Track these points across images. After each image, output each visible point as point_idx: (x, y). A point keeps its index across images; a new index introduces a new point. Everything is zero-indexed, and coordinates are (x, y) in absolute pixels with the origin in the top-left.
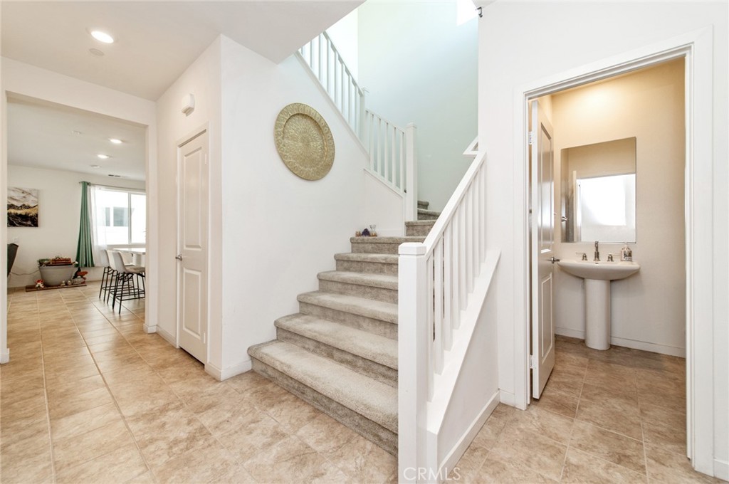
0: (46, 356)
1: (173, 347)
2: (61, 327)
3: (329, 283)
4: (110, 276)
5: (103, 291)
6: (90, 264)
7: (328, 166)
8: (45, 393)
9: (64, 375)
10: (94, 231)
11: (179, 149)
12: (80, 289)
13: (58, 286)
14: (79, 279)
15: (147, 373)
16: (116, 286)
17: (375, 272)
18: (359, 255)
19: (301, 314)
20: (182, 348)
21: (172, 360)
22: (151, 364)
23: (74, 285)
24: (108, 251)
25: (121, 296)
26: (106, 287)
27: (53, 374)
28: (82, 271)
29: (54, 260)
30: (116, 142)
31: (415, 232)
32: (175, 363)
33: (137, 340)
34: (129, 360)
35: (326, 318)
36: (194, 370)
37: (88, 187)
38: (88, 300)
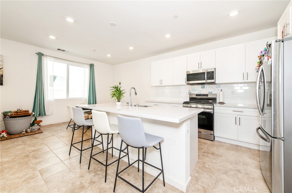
6: (43, 113)
13: (19, 134)
28: (37, 120)
37: (43, 57)
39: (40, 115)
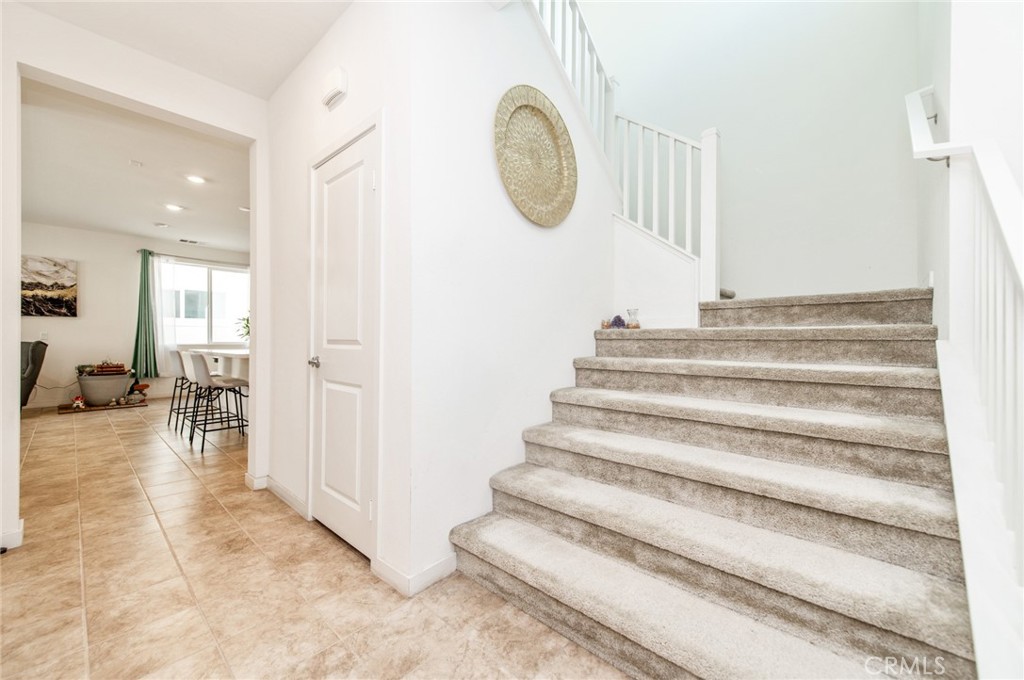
0: (87, 534)
1: (301, 519)
2: (111, 476)
3: (574, 410)
4: (185, 392)
5: (174, 415)
6: (152, 373)
7: (568, 204)
8: (84, 618)
9: (117, 576)
10: (159, 324)
11: (314, 173)
12: (137, 411)
13: (105, 406)
14: (136, 396)
15: (267, 574)
16: (196, 407)
17: (661, 389)
18: (626, 359)
19: (531, 465)
20: (317, 521)
21: (306, 545)
22: (272, 554)
23: (129, 405)
24: (183, 353)
25: (205, 424)
26: (179, 409)
27: (98, 574)
28: (140, 383)
29: (101, 367)
30: (196, 180)
31: (719, 320)
32: (314, 552)
33: (238, 502)
34: (233, 545)
35: (588, 474)
36: (352, 569)
37: (150, 258)
38: (151, 428)
39: (146, 375)
